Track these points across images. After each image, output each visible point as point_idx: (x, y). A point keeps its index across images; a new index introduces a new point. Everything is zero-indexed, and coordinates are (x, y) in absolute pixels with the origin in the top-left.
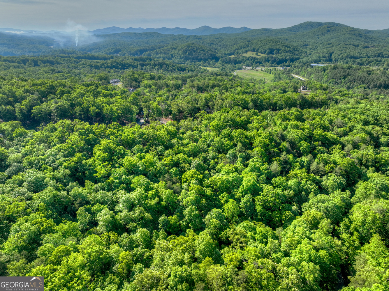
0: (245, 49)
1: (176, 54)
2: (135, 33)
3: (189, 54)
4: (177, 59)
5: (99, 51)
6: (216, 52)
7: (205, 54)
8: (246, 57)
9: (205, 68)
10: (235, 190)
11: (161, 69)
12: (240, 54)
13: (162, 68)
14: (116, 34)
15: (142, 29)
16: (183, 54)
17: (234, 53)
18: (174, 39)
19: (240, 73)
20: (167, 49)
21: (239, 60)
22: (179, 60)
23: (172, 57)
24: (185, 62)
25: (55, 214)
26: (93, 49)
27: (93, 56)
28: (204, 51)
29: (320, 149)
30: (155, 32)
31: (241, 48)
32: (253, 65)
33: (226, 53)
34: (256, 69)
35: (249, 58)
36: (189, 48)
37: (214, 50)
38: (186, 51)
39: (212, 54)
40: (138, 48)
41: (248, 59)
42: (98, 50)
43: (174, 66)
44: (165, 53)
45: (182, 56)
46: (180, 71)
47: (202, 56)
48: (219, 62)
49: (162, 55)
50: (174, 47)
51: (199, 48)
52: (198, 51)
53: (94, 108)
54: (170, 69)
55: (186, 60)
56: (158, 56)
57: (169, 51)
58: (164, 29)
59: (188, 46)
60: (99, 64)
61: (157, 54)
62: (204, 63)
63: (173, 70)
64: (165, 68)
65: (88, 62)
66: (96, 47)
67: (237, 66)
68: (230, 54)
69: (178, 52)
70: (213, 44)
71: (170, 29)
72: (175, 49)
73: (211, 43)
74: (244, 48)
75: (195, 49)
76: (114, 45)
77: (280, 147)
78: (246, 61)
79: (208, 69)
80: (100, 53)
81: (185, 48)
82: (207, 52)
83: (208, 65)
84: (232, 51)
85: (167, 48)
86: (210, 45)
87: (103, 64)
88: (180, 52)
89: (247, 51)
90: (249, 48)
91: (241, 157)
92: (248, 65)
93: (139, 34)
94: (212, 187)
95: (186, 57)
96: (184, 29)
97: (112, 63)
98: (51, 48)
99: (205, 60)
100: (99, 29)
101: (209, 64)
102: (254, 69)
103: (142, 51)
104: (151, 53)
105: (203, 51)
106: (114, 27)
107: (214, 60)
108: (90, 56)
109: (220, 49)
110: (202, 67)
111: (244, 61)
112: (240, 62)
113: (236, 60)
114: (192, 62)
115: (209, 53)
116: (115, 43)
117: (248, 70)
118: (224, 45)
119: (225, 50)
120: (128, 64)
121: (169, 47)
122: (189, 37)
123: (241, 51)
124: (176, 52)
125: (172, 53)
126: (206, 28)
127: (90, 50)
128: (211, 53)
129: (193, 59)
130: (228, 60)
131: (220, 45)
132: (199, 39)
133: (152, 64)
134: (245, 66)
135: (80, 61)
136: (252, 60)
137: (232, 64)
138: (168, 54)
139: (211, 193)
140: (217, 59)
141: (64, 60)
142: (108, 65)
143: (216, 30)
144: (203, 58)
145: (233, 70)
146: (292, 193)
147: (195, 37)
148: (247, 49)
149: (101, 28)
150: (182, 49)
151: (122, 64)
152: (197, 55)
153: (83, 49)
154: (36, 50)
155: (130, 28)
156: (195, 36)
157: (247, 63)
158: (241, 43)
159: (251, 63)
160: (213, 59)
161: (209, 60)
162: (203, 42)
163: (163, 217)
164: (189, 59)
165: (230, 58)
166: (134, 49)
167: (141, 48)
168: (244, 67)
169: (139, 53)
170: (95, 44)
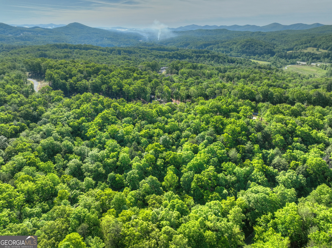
0: (305, 45)
1: (235, 48)
2: (207, 30)
3: (246, 49)
4: (235, 52)
5: (173, 45)
6: (274, 47)
7: (262, 49)
8: (304, 53)
9: (256, 61)
10: (184, 166)
11: (212, 61)
12: (299, 49)
13: (213, 59)
14: (192, 30)
15: (216, 26)
16: (241, 48)
17: (293, 48)
18: (239, 35)
19: (291, 67)
20: (227, 44)
21: (295, 55)
22: (236, 54)
23: (231, 50)
24: (241, 55)
25: (46, 155)
26: (169, 43)
27: (164, 48)
28: (262, 46)
29: (296, 145)
30: (224, 29)
31: (302, 44)
32: (309, 60)
33: (285, 48)
34: (310, 64)
35: (306, 53)
36: (248, 43)
37: (272, 45)
38: (244, 46)
39: (268, 49)
40: (204, 43)
41: (305, 55)
42: (172, 43)
43: (225, 59)
44: (225, 47)
45: (240, 50)
46: (230, 63)
47: (259, 51)
48: (275, 56)
49: (222, 49)
50: (235, 42)
51: (257, 44)
52: (256, 46)
53: (116, 86)
54: (221, 60)
55: (243, 54)
56: (218, 50)
57: (229, 45)
58: (236, 26)
59: (247, 42)
60: (163, 55)
61: (218, 47)
62: (259, 57)
63: (223, 62)
64: (216, 60)
65: (157, 53)
66: (172, 41)
67: (291, 61)
68: (288, 50)
69: (237, 46)
70: (274, 39)
71: (241, 26)
72: (235, 44)
73: (273, 39)
74: (305, 43)
75: (253, 44)
76: (186, 39)
77: (250, 136)
78: (302, 56)
79: (259, 62)
80: (173, 46)
81: (244, 43)
82: (265, 47)
83: (262, 59)
84: (292, 47)
85: (228, 42)
86: (271, 41)
87: (166, 55)
88: (238, 47)
89: (307, 47)
90: (311, 43)
91: (207, 139)
92: (303, 61)
93: (211, 30)
94: (165, 159)
95: (243, 51)
96: (254, 26)
97: (174, 54)
98: (139, 42)
99: (260, 54)
100: (181, 27)
101: (264, 58)
102: (309, 64)
103: (206, 45)
104: (213, 47)
105: (260, 46)
106: (194, 25)
107: (270, 55)
108: (162, 48)
109: (281, 44)
110: (252, 61)
111: (300, 57)
112: (295, 57)
113: (292, 55)
114: (248, 55)
115: (266, 48)
116: (187, 38)
117: (302, 65)
118: (285, 41)
119: (285, 45)
120: (186, 55)
121: (230, 42)
122: (254, 33)
123: (301, 47)
124: (235, 46)
125: (231, 47)
126: (276, 25)
127: (166, 44)
128: (268, 47)
129: (250, 53)
130: (283, 55)
131: (282, 41)
132: (263, 35)
133: (206, 56)
134: (300, 61)
135: (151, 52)
136: (310, 56)
137: (286, 59)
138: (228, 48)
139: (161, 164)
140: (273, 54)
141: (140, 51)
142: (170, 55)
143: (285, 27)
144: (259, 52)
145: (286, 64)
146: (234, 178)
147: (260, 34)
148: (308, 45)
149: (183, 26)
150: (241, 44)
151: (182, 55)
152: (253, 50)
153: (161, 43)
154: (128, 43)
155: (206, 26)
156: (260, 32)
157: (303, 58)
158: (304, 39)
159: (307, 59)
160: (268, 53)
161: (265, 54)
162: (265, 38)
163: (112, 174)
164: (246, 52)
165: (287, 53)
166: (200, 43)
167: (207, 43)
168: (298, 62)
169: (203, 47)
170: (172, 39)
